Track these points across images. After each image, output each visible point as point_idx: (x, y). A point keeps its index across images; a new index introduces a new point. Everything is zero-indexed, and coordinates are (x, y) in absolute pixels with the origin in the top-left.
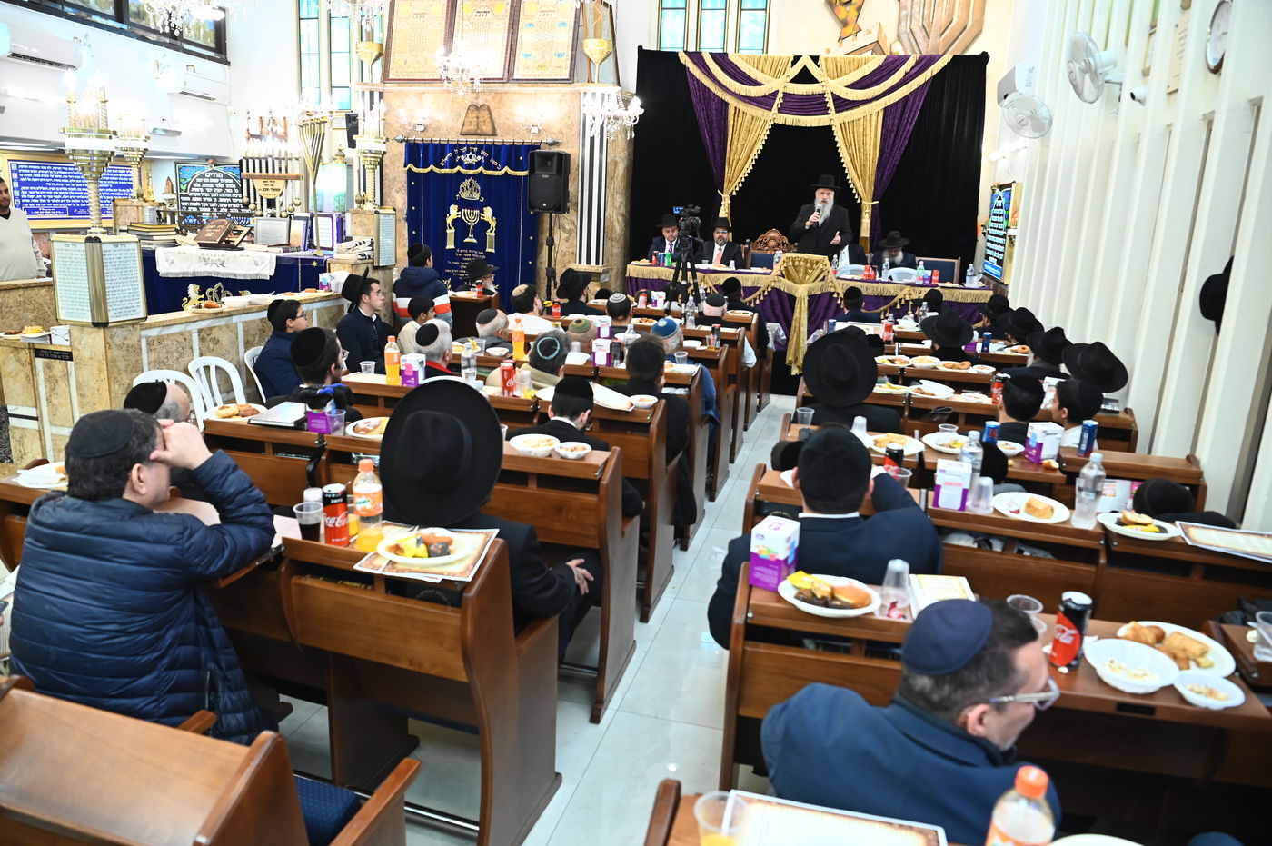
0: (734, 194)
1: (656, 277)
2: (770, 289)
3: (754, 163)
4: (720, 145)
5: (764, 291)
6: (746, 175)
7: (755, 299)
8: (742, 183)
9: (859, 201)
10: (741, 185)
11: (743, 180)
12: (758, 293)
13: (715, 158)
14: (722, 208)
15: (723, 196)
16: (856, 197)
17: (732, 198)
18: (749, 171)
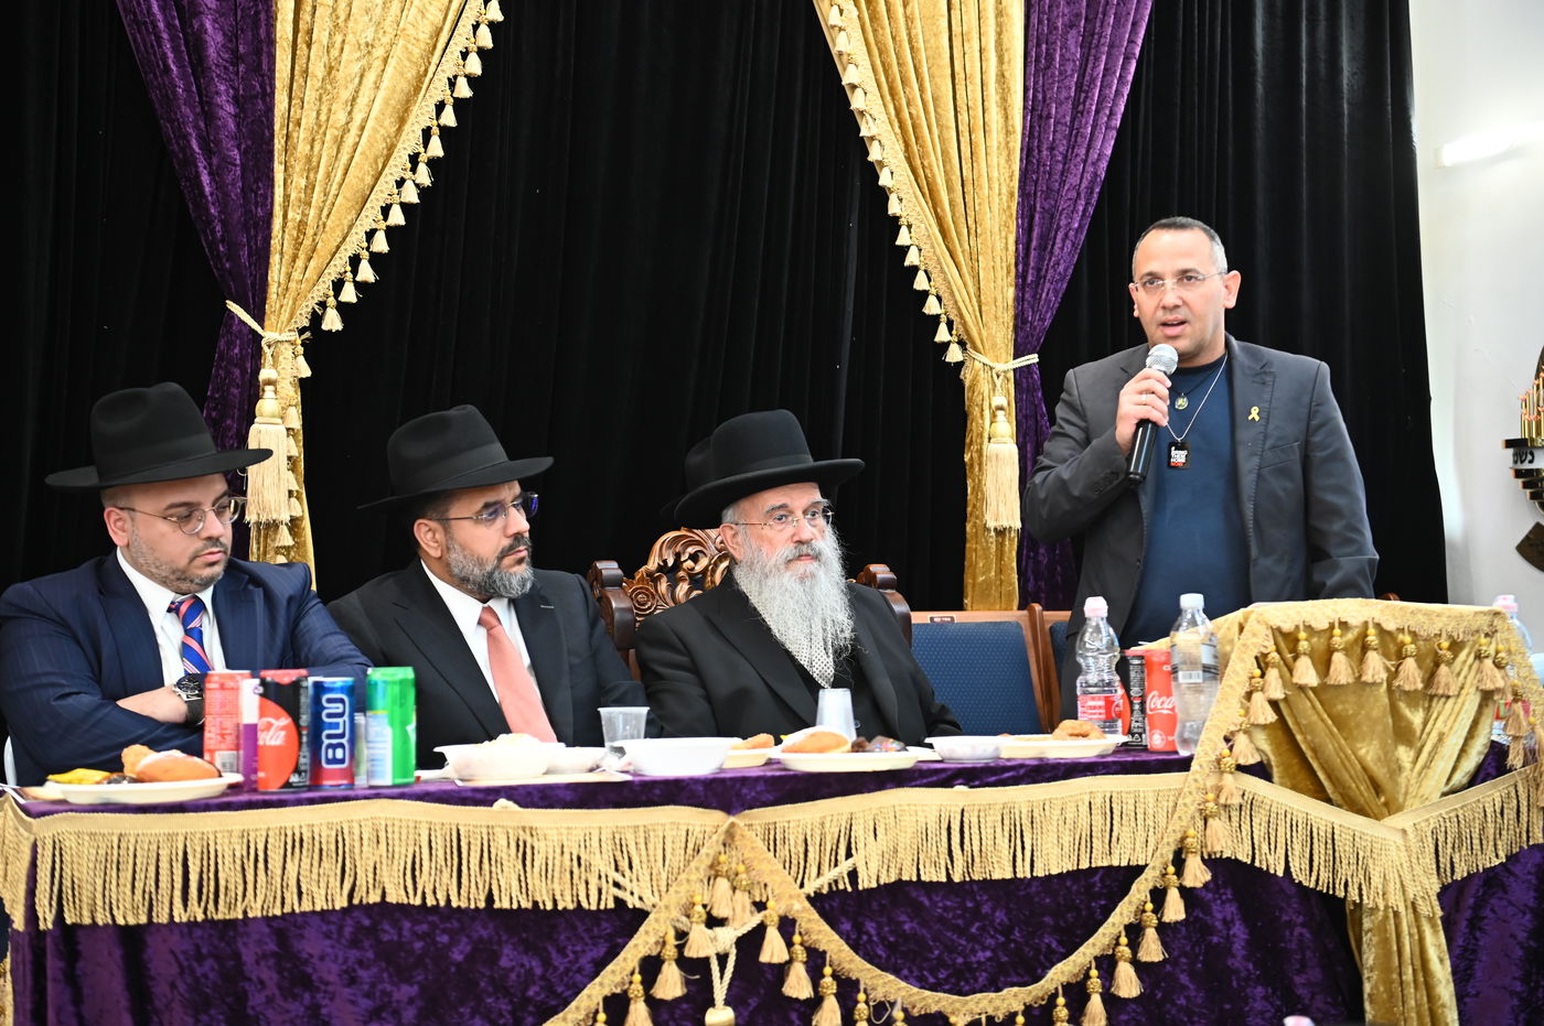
0: (332, 322)
1: (325, 894)
2: (1197, 874)
3: (436, 148)
4: (232, 37)
5: (1158, 896)
6: (397, 217)
7: (1107, 964)
8: (376, 260)
9: (954, 355)
10: (367, 273)
11: (381, 244)
12: (1122, 914)
13: (208, 112)
14: (267, 405)
15: (268, 335)
16: (942, 335)
17: (316, 343)
18: (411, 195)
